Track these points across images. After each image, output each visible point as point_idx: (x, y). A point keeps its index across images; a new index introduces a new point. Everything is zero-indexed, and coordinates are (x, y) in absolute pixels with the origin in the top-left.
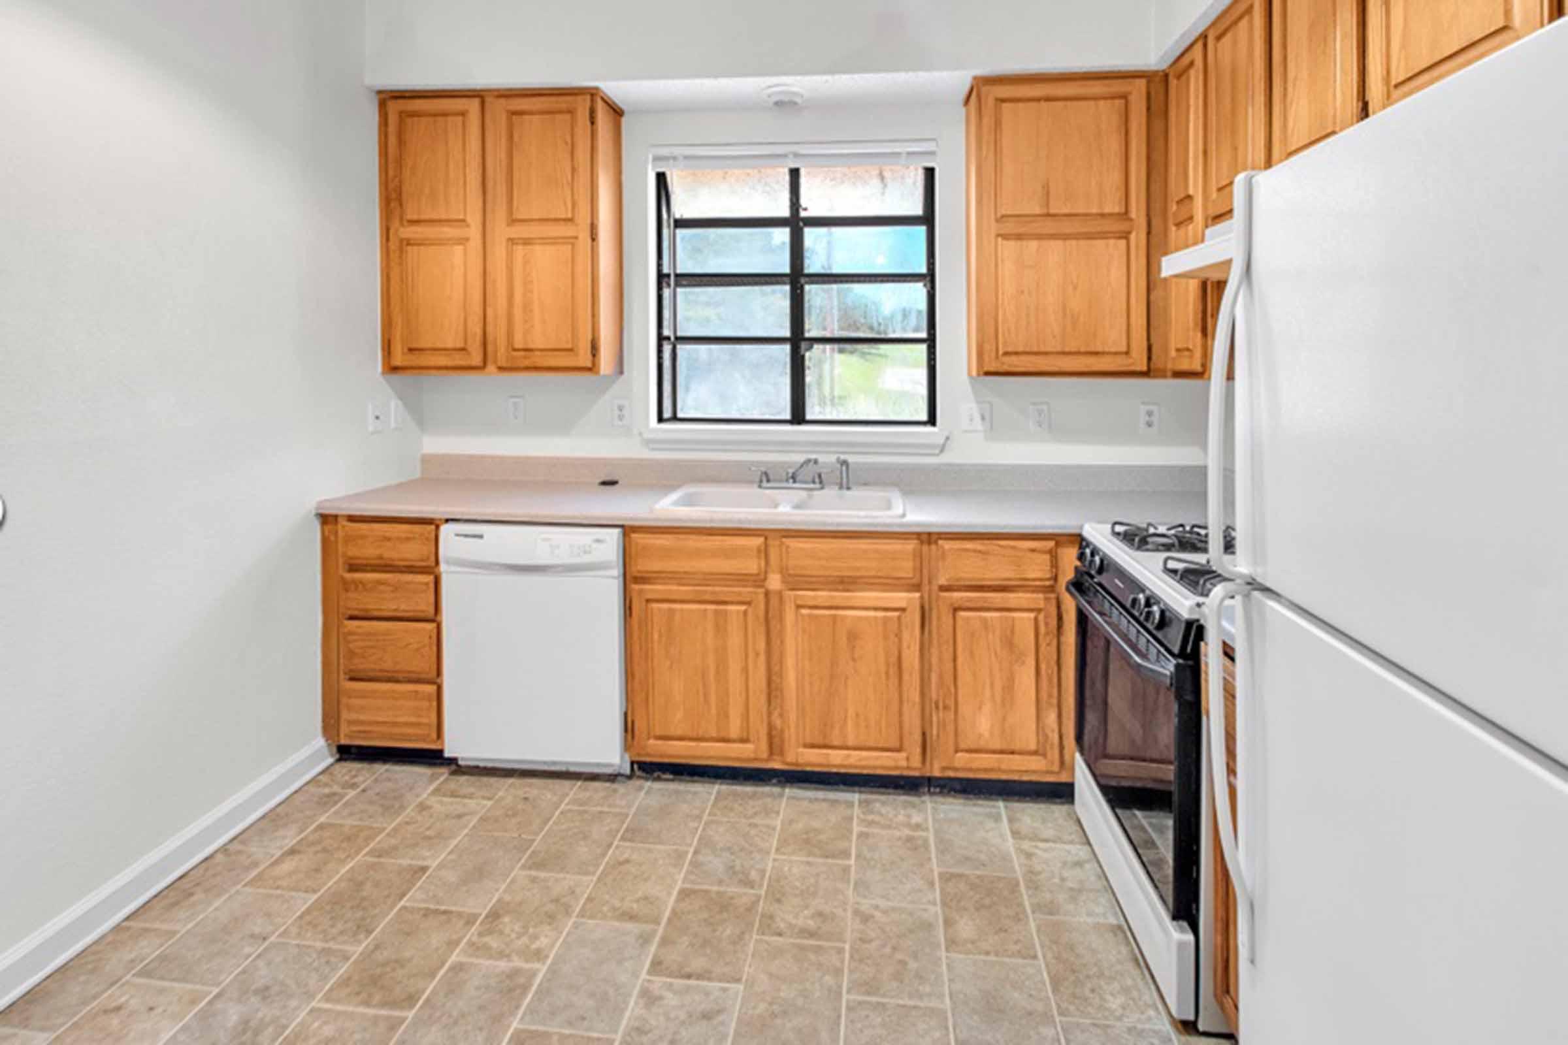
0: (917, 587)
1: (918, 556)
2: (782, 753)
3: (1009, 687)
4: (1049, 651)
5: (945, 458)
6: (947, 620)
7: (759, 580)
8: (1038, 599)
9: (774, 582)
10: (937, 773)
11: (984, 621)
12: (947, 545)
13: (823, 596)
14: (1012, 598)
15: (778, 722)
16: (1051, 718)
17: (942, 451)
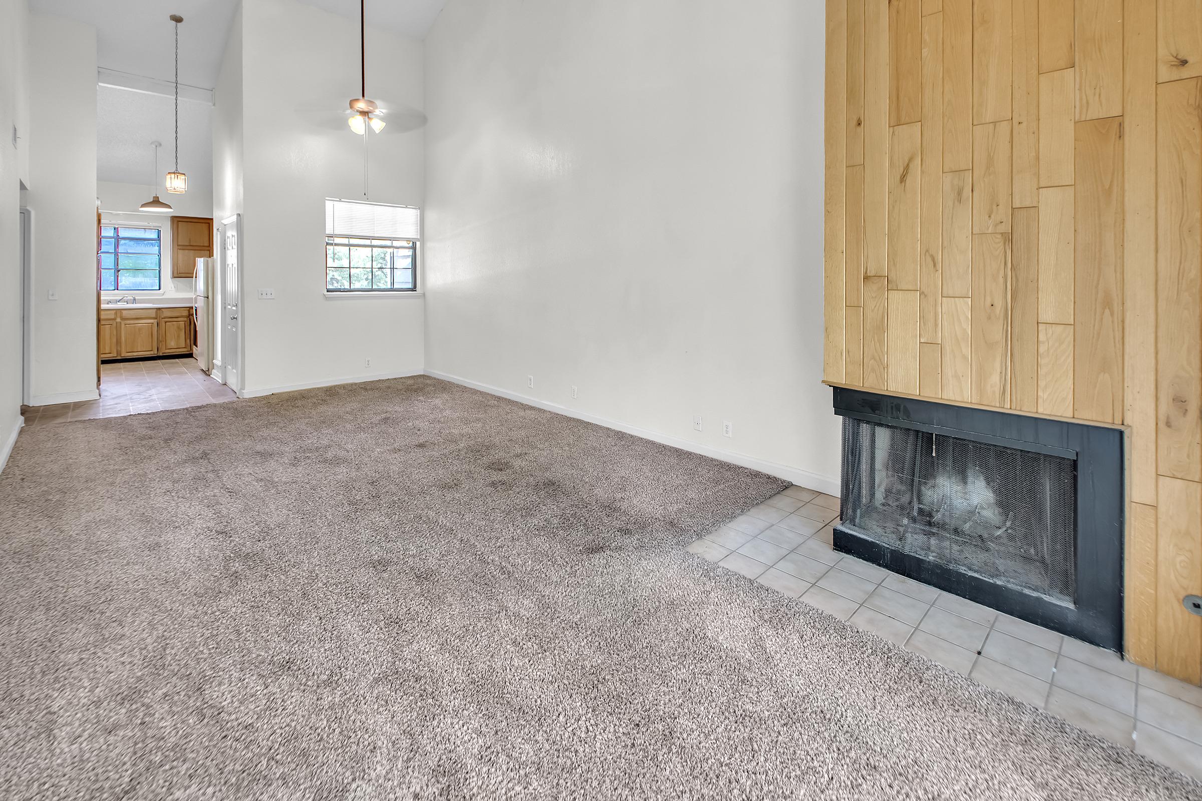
0: (156, 318)
1: (156, 312)
2: (120, 354)
3: (179, 336)
4: (188, 332)
5: (163, 297)
6: (164, 324)
7: (114, 319)
8: (185, 319)
9: (118, 320)
10: (161, 355)
11: (173, 325)
12: (163, 310)
13: (132, 322)
14: (179, 319)
15: (119, 349)
16: (188, 341)
17: (163, 295)
